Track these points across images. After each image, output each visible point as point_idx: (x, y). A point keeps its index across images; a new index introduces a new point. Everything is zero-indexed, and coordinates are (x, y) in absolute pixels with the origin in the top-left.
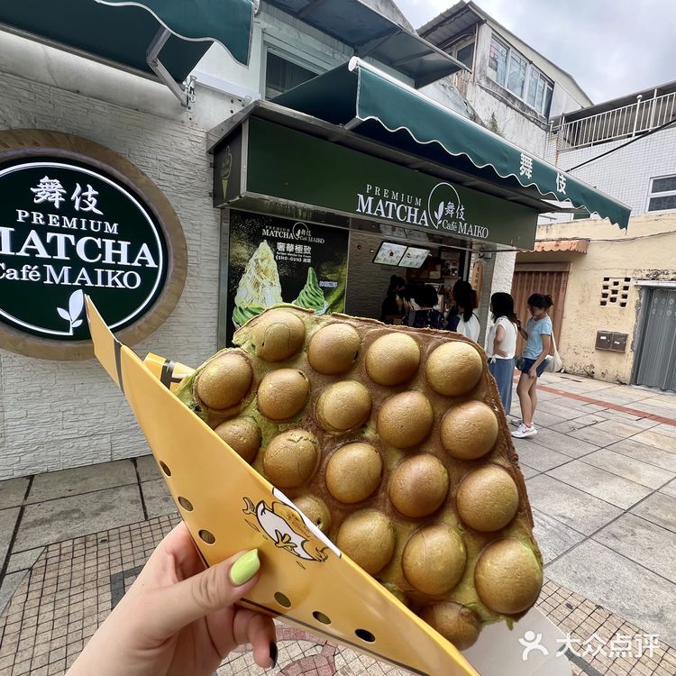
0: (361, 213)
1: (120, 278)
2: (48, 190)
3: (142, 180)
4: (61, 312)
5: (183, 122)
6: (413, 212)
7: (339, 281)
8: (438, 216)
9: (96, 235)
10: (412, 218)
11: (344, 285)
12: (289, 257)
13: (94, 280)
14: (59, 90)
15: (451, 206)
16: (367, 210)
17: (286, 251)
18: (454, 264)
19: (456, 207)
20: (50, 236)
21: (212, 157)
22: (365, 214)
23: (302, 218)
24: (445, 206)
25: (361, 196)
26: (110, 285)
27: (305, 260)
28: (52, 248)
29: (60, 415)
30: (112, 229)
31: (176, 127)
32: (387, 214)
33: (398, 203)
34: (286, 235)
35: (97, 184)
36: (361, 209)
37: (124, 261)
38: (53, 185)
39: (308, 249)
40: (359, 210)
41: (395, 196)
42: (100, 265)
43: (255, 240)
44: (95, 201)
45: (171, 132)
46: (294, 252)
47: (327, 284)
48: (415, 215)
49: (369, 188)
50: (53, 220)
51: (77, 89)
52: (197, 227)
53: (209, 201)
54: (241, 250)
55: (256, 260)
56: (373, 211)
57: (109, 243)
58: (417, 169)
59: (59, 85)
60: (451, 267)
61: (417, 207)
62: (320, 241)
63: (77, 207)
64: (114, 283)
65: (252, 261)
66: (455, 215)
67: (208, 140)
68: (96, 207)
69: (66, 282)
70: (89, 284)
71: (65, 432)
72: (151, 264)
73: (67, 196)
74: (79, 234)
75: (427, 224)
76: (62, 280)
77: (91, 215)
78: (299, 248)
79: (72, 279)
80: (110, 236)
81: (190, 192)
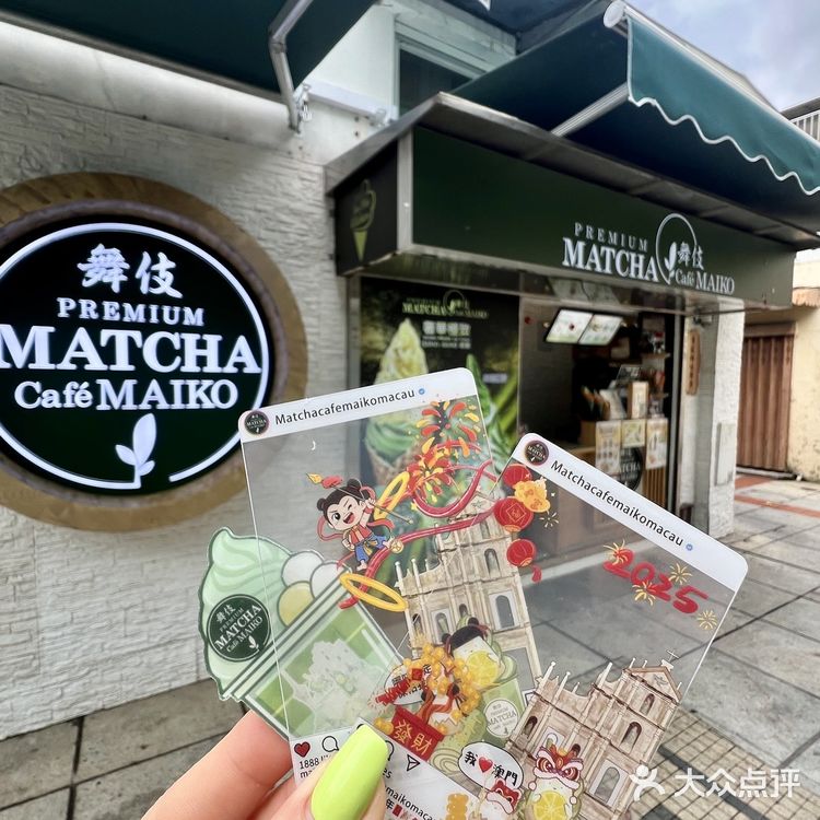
0: (570, 268)
1: (208, 392)
2: (104, 266)
3: (240, 241)
4: (121, 450)
5: (290, 153)
6: (637, 260)
7: (510, 372)
8: (670, 264)
9: (172, 329)
10: (637, 270)
11: (517, 379)
12: (440, 342)
13: (170, 398)
14: (118, 116)
15: (685, 248)
16: (577, 262)
17: (436, 334)
18: (658, 335)
19: (692, 251)
20: (105, 335)
21: (332, 202)
22: (574, 269)
23: (456, 282)
24: (679, 249)
25: (568, 242)
26: (192, 405)
27: (462, 346)
28: (107, 354)
29: (121, 615)
30: (195, 317)
31: (282, 161)
32: (603, 266)
33: (618, 248)
34: (435, 310)
35: (174, 252)
36: (569, 260)
37: (212, 366)
38: (109, 258)
39: (465, 329)
40: (566, 263)
41: (613, 238)
42: (177, 374)
43: (393, 320)
44: (170, 277)
45: (276, 169)
46: (447, 334)
47: (492, 378)
48: (641, 266)
49: (578, 228)
50: (110, 309)
51: (142, 114)
52: (314, 307)
53: (330, 266)
54: (376, 336)
55: (396, 351)
56: (585, 263)
57: (191, 339)
58: (638, 196)
59: (118, 110)
60: (655, 340)
61: (642, 253)
62: (482, 315)
63: (144, 288)
64: (199, 401)
65: (390, 352)
66: (691, 262)
67: (327, 178)
68: (174, 286)
69: (130, 406)
70: (163, 405)
71: (128, 641)
72: (251, 368)
73: (130, 273)
74: (147, 329)
75: (656, 279)
76: (123, 402)
77: (163, 300)
78: (454, 328)
79: (138, 399)
80: (192, 329)
81: (302, 254)
